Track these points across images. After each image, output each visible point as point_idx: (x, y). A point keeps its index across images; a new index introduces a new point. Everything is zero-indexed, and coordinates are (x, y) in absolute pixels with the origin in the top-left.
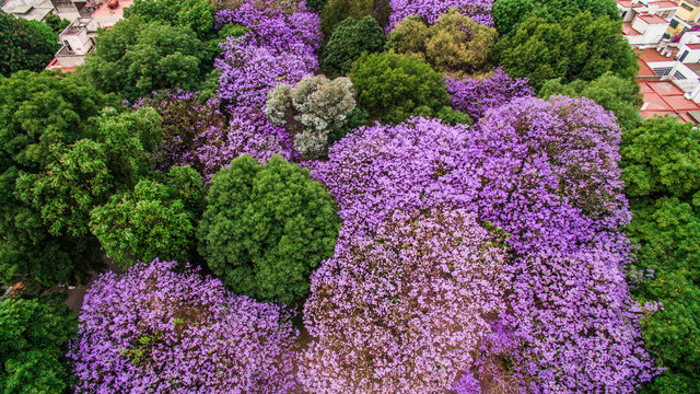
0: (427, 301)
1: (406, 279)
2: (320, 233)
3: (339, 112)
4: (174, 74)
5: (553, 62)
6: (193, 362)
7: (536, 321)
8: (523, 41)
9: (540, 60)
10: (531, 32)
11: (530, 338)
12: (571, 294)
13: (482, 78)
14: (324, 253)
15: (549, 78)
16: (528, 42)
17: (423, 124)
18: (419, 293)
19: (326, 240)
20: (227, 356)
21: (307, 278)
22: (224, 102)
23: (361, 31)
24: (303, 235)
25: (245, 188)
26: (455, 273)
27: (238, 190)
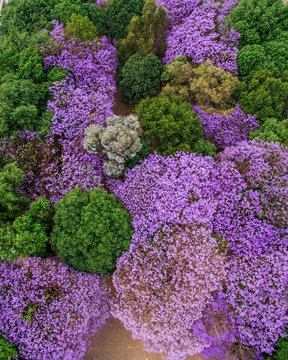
0: (180, 286)
1: (170, 271)
2: (121, 239)
3: (131, 152)
4: (23, 121)
5: (273, 105)
6: (57, 320)
7: (238, 295)
8: (255, 88)
9: (265, 104)
10: (261, 81)
11: (234, 305)
12: (258, 282)
13: (226, 114)
14: (124, 249)
15: (270, 117)
16: (258, 91)
17: (184, 160)
18: (176, 281)
19: (124, 242)
20: (74, 312)
21: (114, 261)
22: (57, 137)
23: (145, 66)
24: (112, 243)
25: (77, 218)
26: (196, 270)
27: (73, 219)
